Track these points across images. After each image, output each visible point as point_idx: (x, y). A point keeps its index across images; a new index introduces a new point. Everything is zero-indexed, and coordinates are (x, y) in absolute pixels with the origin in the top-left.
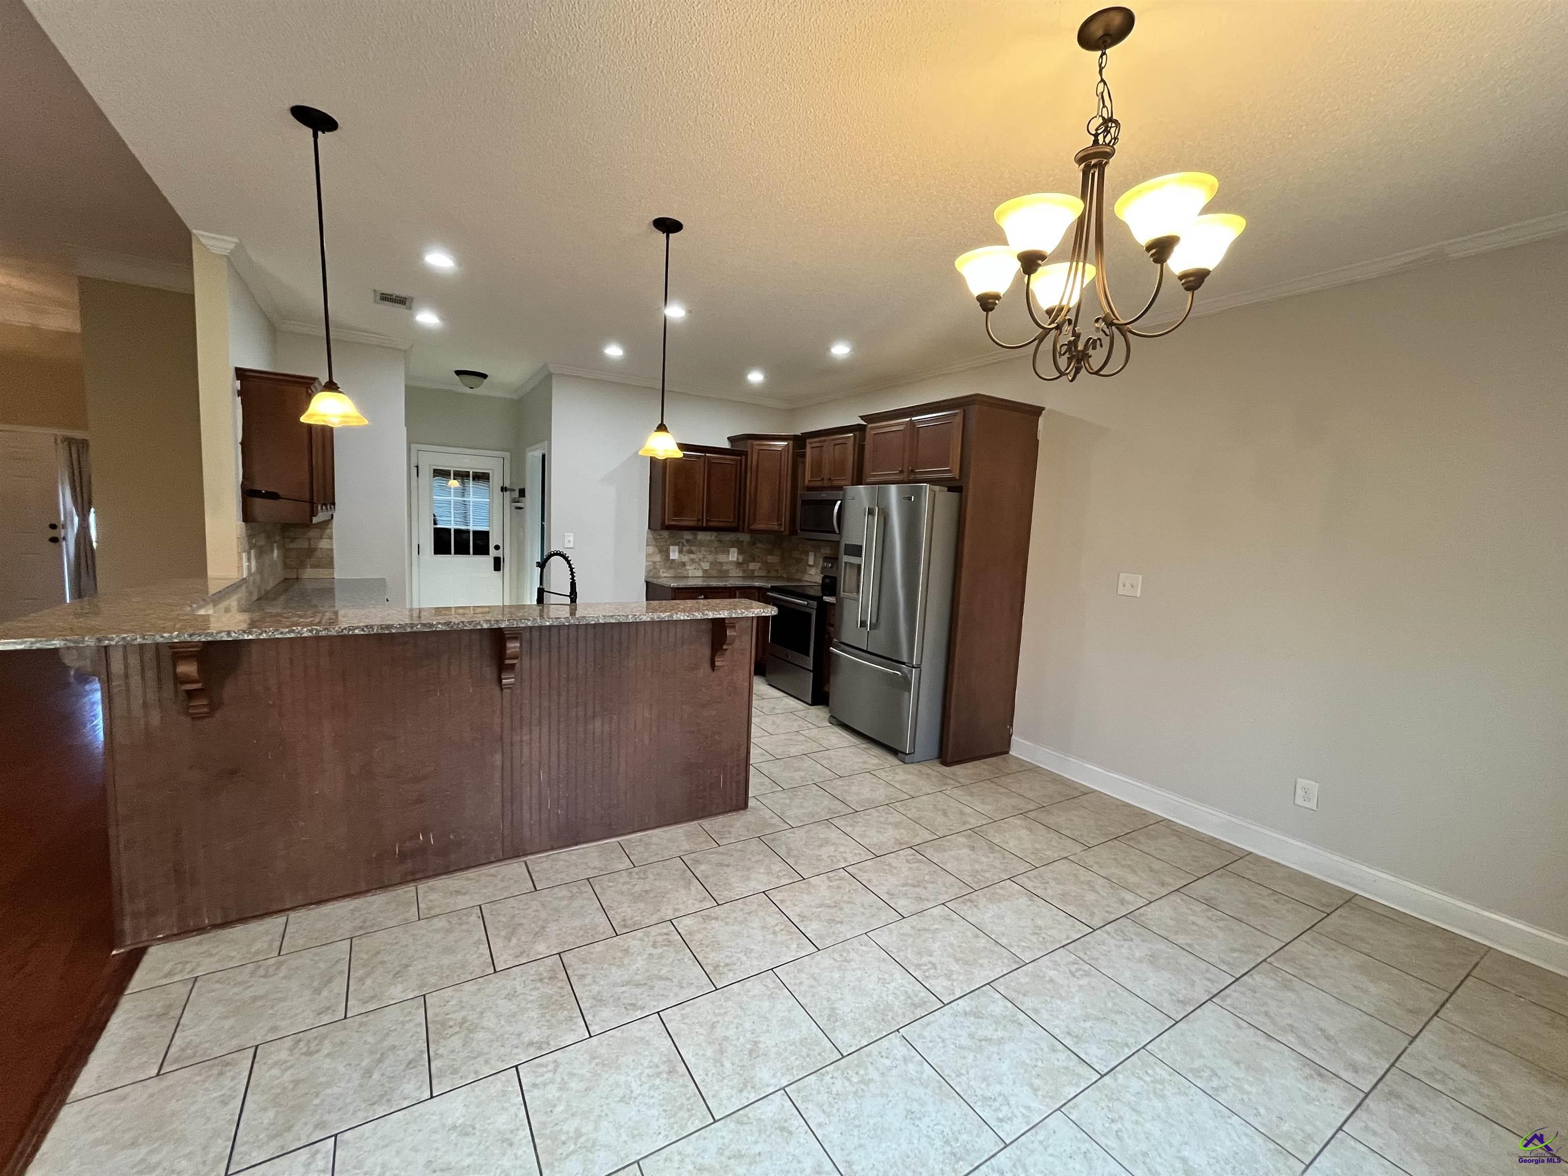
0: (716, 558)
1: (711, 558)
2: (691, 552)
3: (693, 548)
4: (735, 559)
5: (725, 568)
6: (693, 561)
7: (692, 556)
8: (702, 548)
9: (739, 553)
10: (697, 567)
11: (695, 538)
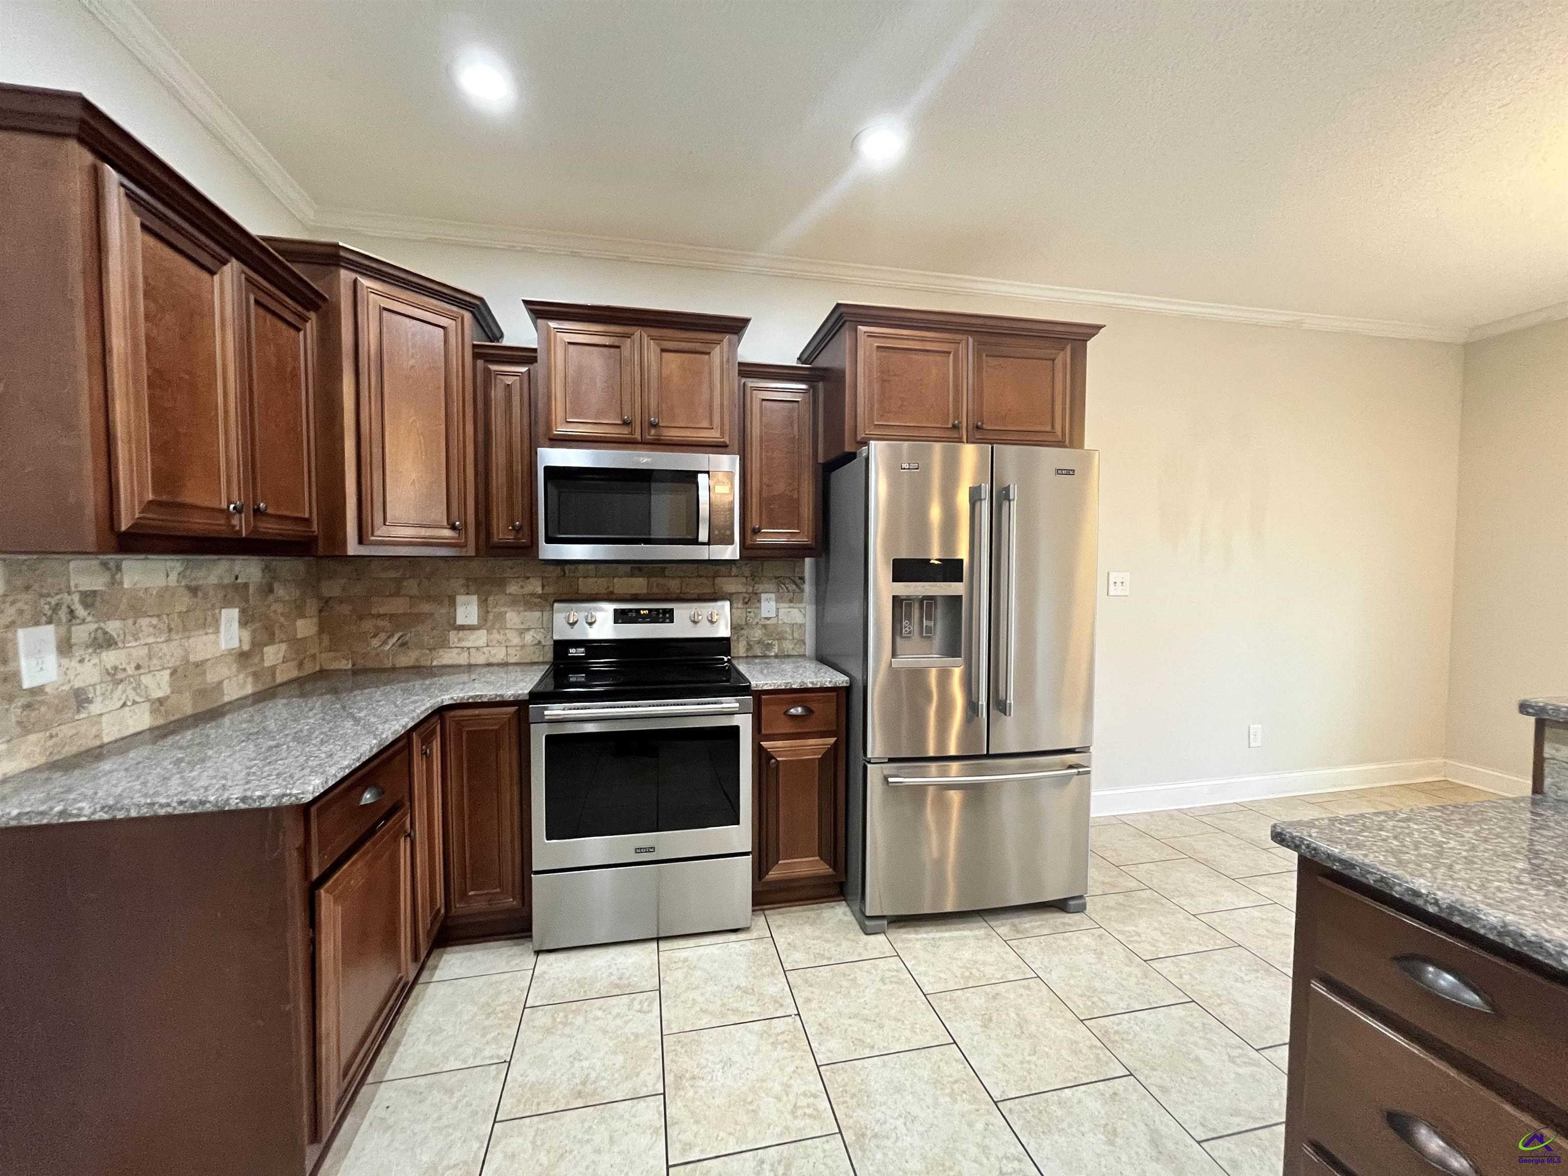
0: (187, 652)
1: (172, 652)
2: (105, 642)
3: (113, 627)
4: (236, 644)
5: (211, 677)
6: (113, 676)
7: (111, 658)
8: (144, 622)
9: (243, 623)
10: (132, 695)
11: (114, 582)
